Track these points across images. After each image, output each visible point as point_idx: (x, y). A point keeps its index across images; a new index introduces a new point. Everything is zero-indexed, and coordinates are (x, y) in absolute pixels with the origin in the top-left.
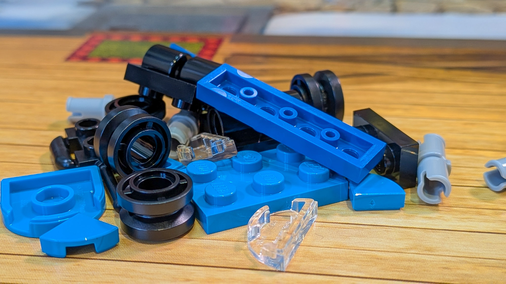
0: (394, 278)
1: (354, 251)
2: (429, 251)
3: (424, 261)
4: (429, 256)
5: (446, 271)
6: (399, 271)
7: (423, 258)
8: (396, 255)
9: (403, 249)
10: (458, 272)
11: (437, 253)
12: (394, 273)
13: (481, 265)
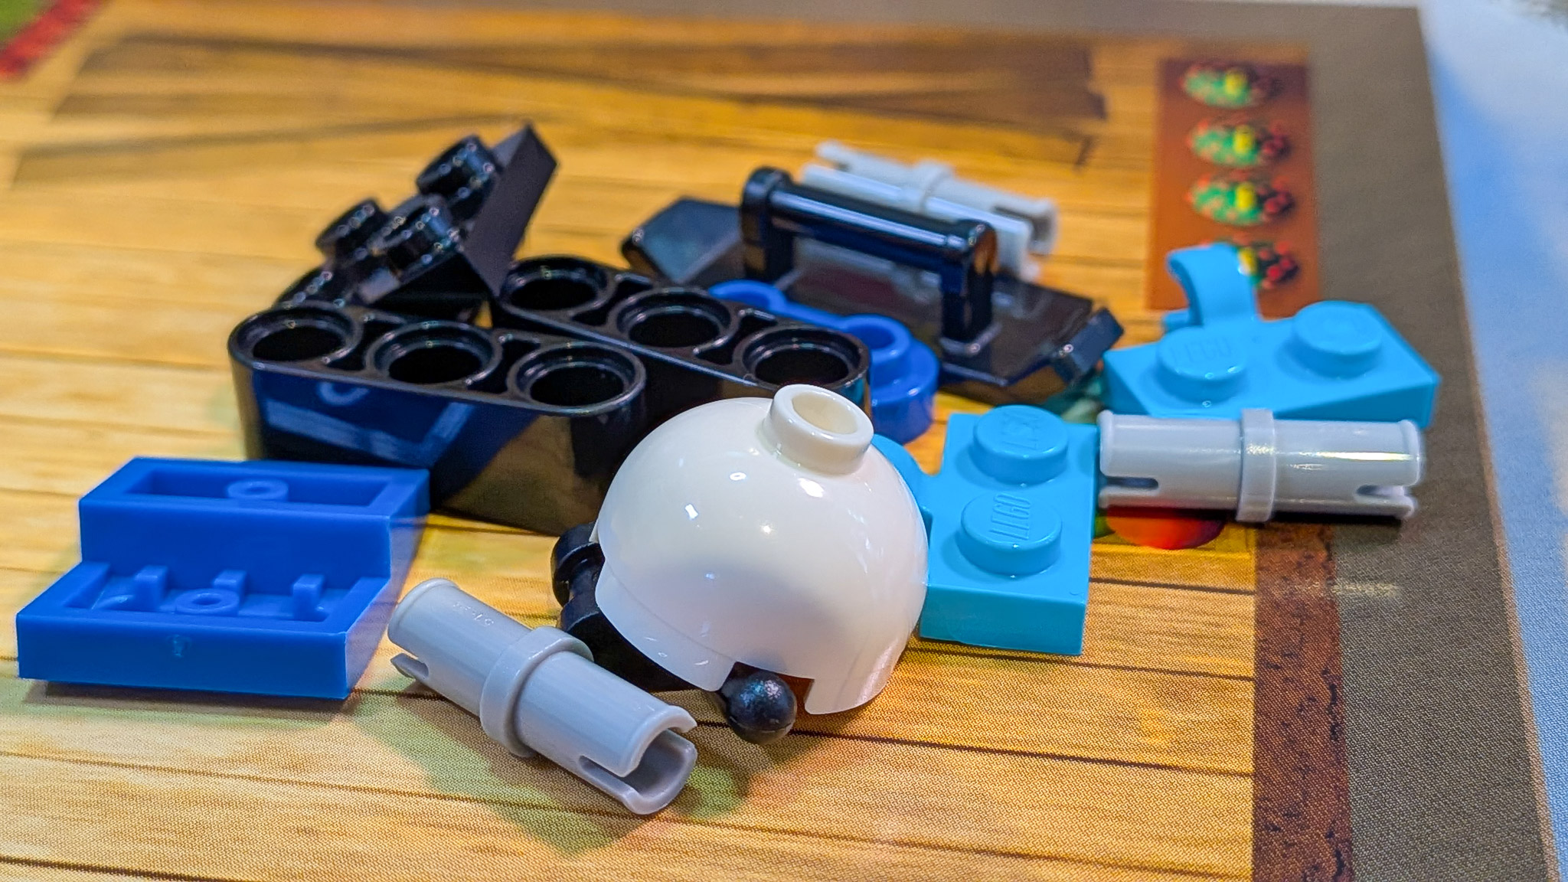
0: (128, 866)
1: (70, 766)
2: (295, 767)
3: (257, 805)
4: (282, 788)
5: (302, 843)
6: (157, 842)
7: (261, 795)
8: (187, 782)
9: (220, 760)
10: (338, 844)
11: (313, 777)
12: (141, 847)
13: (415, 820)
